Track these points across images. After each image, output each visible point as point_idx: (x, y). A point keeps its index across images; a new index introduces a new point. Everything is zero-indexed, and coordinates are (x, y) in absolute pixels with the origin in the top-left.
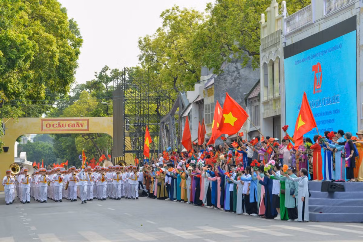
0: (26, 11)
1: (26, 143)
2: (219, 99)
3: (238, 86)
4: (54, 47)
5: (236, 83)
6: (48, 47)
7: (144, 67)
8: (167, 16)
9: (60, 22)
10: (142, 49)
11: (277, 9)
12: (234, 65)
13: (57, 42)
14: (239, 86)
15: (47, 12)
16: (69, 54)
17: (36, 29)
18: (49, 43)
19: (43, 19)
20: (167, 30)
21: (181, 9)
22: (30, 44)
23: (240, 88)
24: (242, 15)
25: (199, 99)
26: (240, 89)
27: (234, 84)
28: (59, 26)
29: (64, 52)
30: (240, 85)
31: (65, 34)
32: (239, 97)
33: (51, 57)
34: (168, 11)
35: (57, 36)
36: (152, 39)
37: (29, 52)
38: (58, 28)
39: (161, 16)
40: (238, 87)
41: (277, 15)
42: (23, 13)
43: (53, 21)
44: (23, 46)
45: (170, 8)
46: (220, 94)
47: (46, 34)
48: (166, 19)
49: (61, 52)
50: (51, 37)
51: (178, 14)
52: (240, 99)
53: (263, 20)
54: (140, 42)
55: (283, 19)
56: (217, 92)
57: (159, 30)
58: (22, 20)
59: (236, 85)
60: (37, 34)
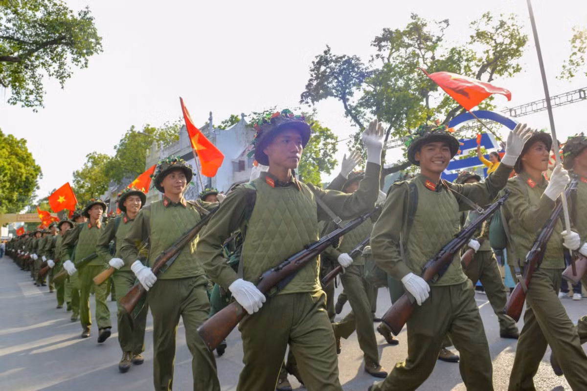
0: (7, 150)
1: (13, 229)
4: (23, 170)
6: (19, 170)
7: (76, 186)
8: (91, 157)
9: (27, 157)
10: (75, 177)
11: (157, 146)
12: (129, 180)
13: (25, 168)
15: (20, 152)
16: (31, 174)
17: (12, 160)
18: (20, 167)
19: (17, 155)
20: (90, 165)
21: (98, 153)
22: (8, 167)
24: (135, 151)
25: (108, 199)
28: (26, 159)
29: (28, 173)
31: (30, 164)
33: (21, 176)
34: (90, 154)
35: (25, 165)
36: (80, 172)
37: (6, 171)
38: (25, 160)
39: (87, 156)
41: (157, 149)
42: (4, 150)
43: (23, 156)
44: (3, 168)
45: (92, 152)
47: (18, 163)
48: (90, 158)
49: (26, 173)
50: (22, 165)
51: (96, 156)
53: (148, 153)
54: (74, 173)
55: (161, 151)
57: (85, 164)
58: (4, 155)
60: (13, 162)
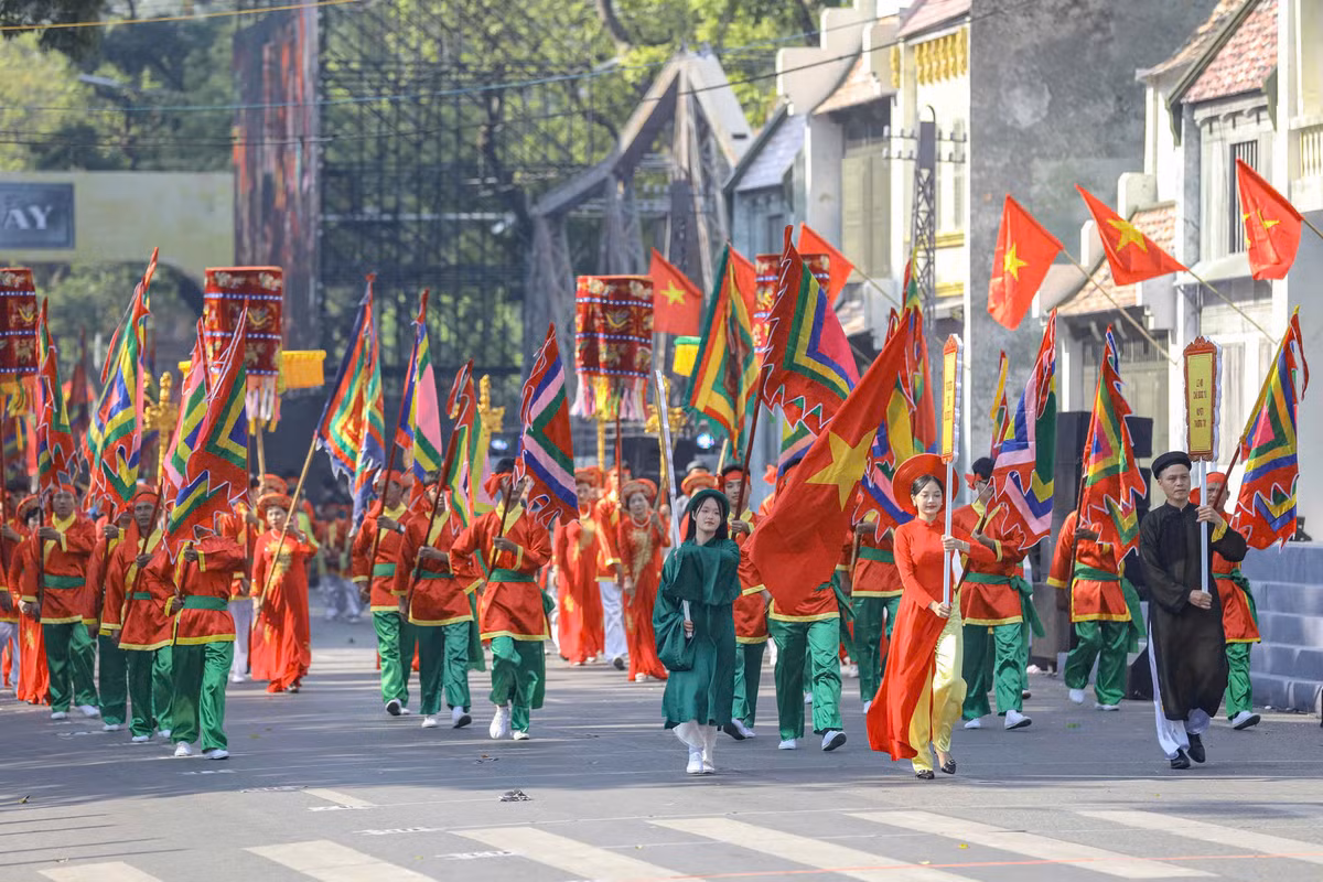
2: (998, 98)
3: (1097, 27)
5: (1089, 15)
14: (1105, 31)
23: (1111, 40)
26: (1111, 47)
27: (1077, 19)
30: (1112, 25)
32: (1104, 88)
40: (1098, 36)
46: (1002, 70)
52: (1111, 102)
56: (986, 60)
59: (1088, 23)
